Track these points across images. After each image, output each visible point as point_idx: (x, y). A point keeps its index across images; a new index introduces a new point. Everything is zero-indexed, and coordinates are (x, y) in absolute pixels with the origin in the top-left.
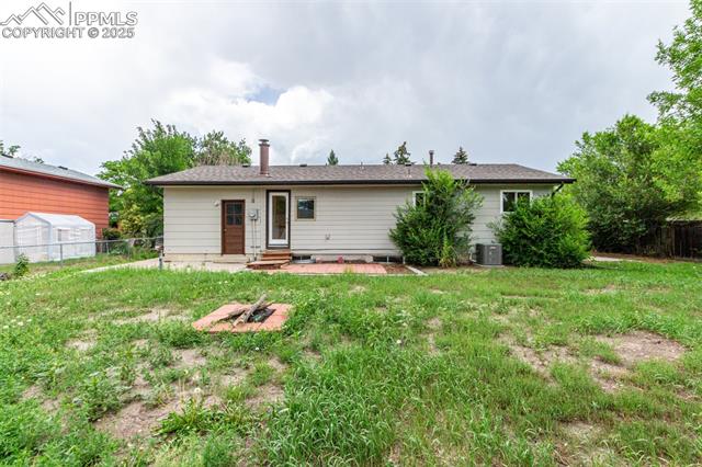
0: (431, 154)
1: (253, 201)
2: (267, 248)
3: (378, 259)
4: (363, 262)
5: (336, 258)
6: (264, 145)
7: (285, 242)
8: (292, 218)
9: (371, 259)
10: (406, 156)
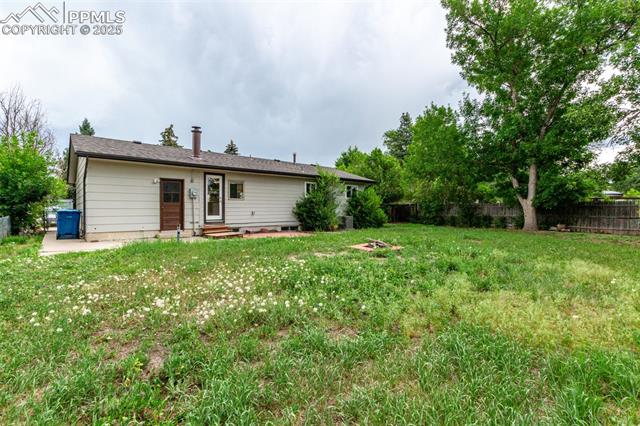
0: (295, 156)
1: (192, 181)
2: (205, 223)
3: (285, 229)
4: (276, 231)
5: (258, 229)
6: (196, 131)
7: (219, 217)
8: (226, 198)
9: (279, 229)
10: (173, 139)
